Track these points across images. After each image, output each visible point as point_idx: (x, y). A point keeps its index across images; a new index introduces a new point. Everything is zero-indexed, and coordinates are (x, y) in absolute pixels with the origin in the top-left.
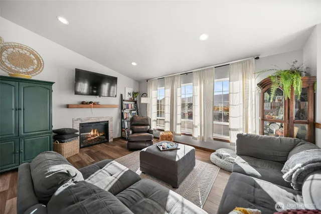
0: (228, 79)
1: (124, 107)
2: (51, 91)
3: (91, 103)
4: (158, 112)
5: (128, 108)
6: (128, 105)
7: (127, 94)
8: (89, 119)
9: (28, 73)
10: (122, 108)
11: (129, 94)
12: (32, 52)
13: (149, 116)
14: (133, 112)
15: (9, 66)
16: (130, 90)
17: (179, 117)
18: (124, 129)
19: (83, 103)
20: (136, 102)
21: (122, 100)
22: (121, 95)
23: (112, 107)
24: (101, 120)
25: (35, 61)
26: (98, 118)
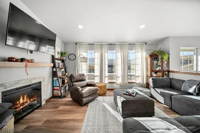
0: (134, 51)
6: (59, 64)
7: (57, 53)
13: (80, 73)
14: (62, 70)
16: (59, 50)
17: (107, 72)
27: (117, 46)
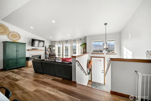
0: (76, 43)
1: (47, 50)
2: (25, 46)
3: (35, 49)
4: (58, 52)
5: (48, 51)
6: (48, 50)
7: (47, 46)
8: (35, 54)
9: (16, 40)
10: (46, 51)
11: (48, 46)
12: (17, 34)
13: (55, 53)
14: (49, 52)
15: (11, 38)
16: (49, 45)
17: (65, 53)
18: (46, 58)
19: (33, 49)
20: (50, 49)
21: (46, 48)
22: (45, 46)
23: (42, 50)
24: (38, 55)
25: (18, 36)
26: (38, 54)
27: (68, 41)
